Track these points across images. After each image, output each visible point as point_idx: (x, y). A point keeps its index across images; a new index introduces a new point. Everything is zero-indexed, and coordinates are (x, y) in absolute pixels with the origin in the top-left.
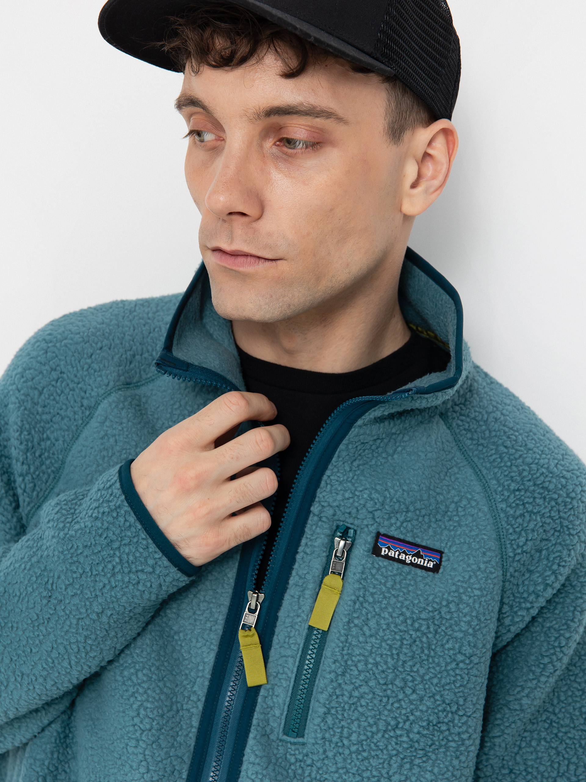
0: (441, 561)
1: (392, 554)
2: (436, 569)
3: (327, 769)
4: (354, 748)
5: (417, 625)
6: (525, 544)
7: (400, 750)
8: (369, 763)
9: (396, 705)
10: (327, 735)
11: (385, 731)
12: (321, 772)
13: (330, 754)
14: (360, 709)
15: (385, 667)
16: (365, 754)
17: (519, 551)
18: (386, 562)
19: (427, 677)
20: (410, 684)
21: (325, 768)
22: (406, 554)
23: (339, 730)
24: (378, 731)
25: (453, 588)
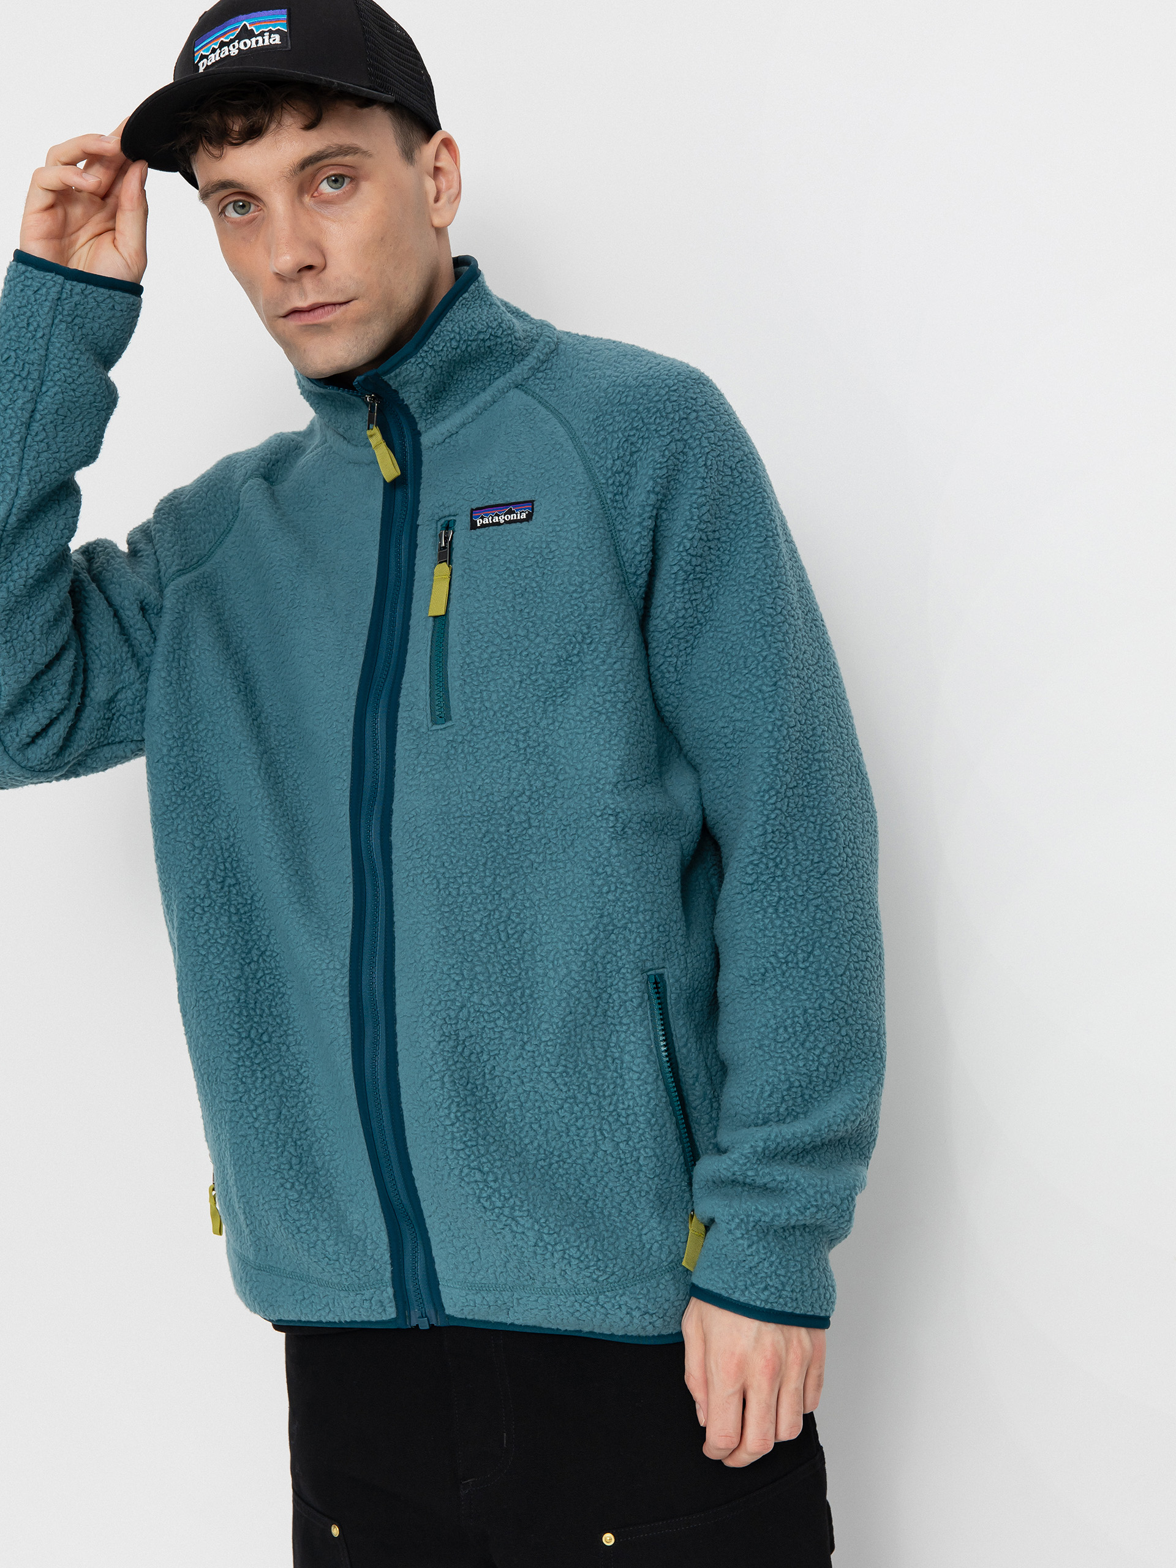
0: (533, 509)
1: (486, 521)
2: (529, 517)
3: (478, 738)
4: (496, 708)
5: (523, 574)
6: (613, 465)
7: (540, 694)
8: (515, 716)
9: (525, 653)
10: (469, 705)
11: (521, 682)
12: (472, 744)
13: (476, 722)
14: (493, 669)
15: (504, 622)
16: (508, 709)
17: (609, 474)
18: (483, 530)
19: (546, 618)
20: (532, 630)
21: (475, 739)
22: (498, 516)
23: (478, 696)
24: (515, 683)
25: (550, 529)
